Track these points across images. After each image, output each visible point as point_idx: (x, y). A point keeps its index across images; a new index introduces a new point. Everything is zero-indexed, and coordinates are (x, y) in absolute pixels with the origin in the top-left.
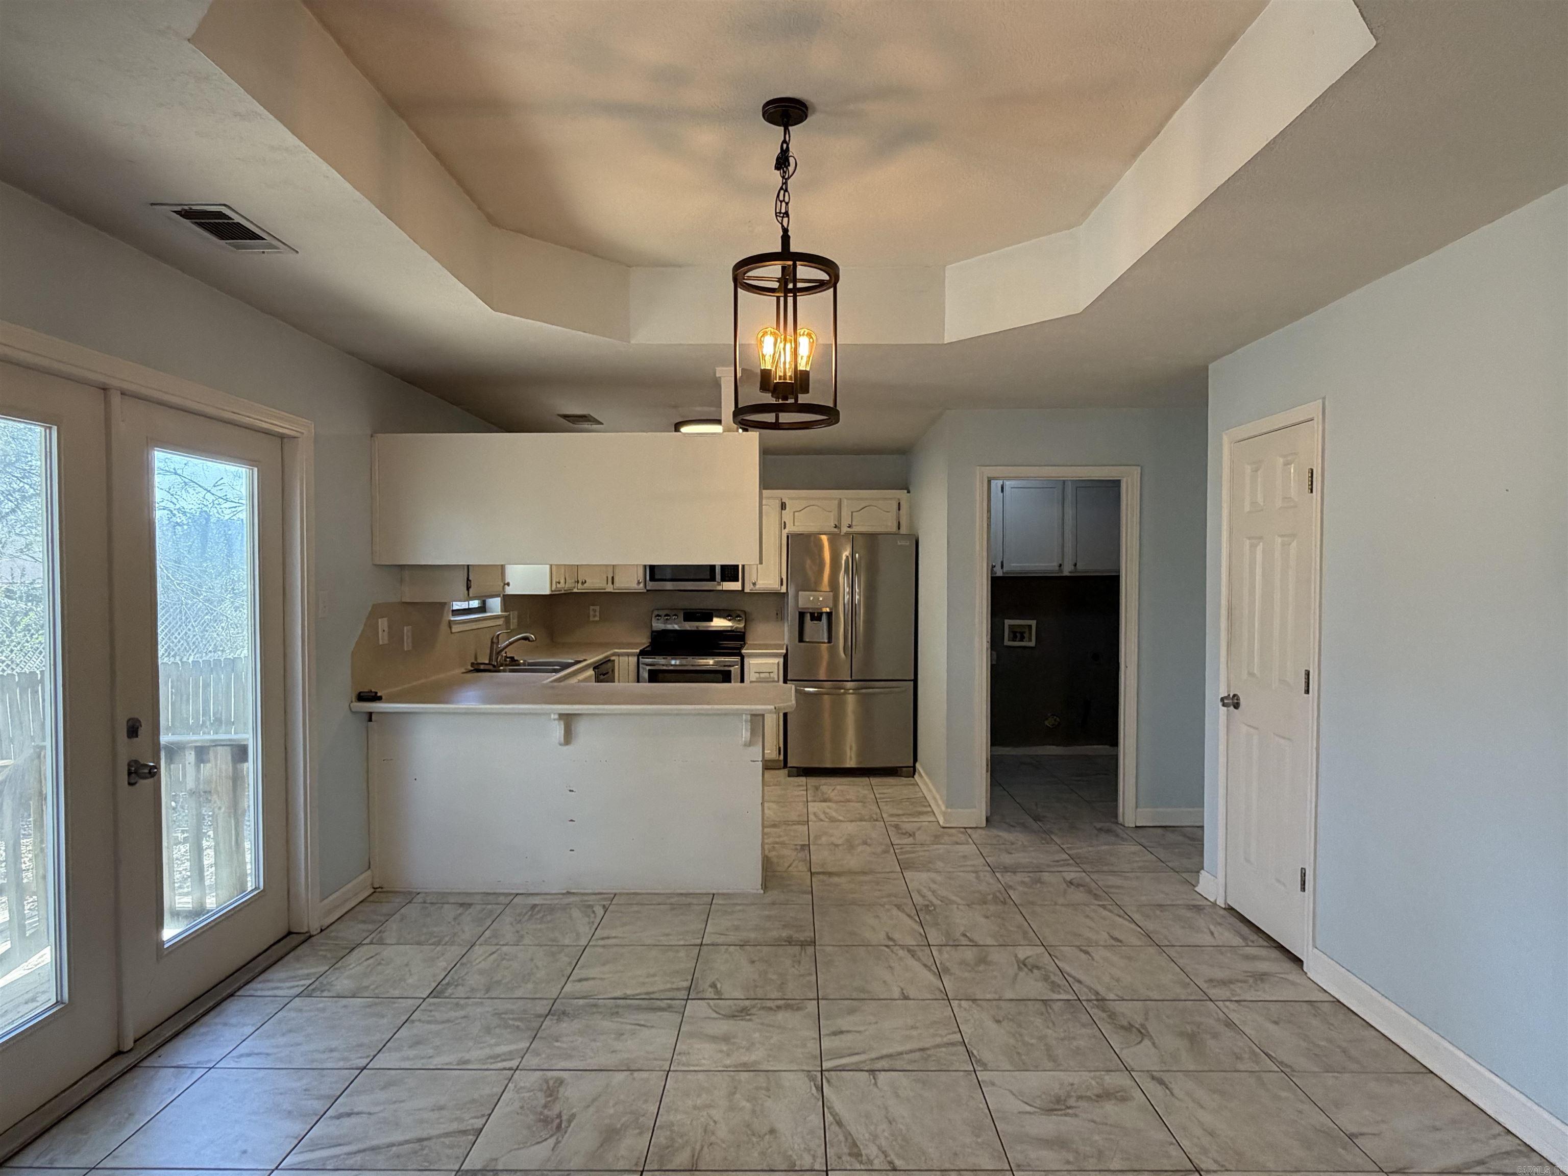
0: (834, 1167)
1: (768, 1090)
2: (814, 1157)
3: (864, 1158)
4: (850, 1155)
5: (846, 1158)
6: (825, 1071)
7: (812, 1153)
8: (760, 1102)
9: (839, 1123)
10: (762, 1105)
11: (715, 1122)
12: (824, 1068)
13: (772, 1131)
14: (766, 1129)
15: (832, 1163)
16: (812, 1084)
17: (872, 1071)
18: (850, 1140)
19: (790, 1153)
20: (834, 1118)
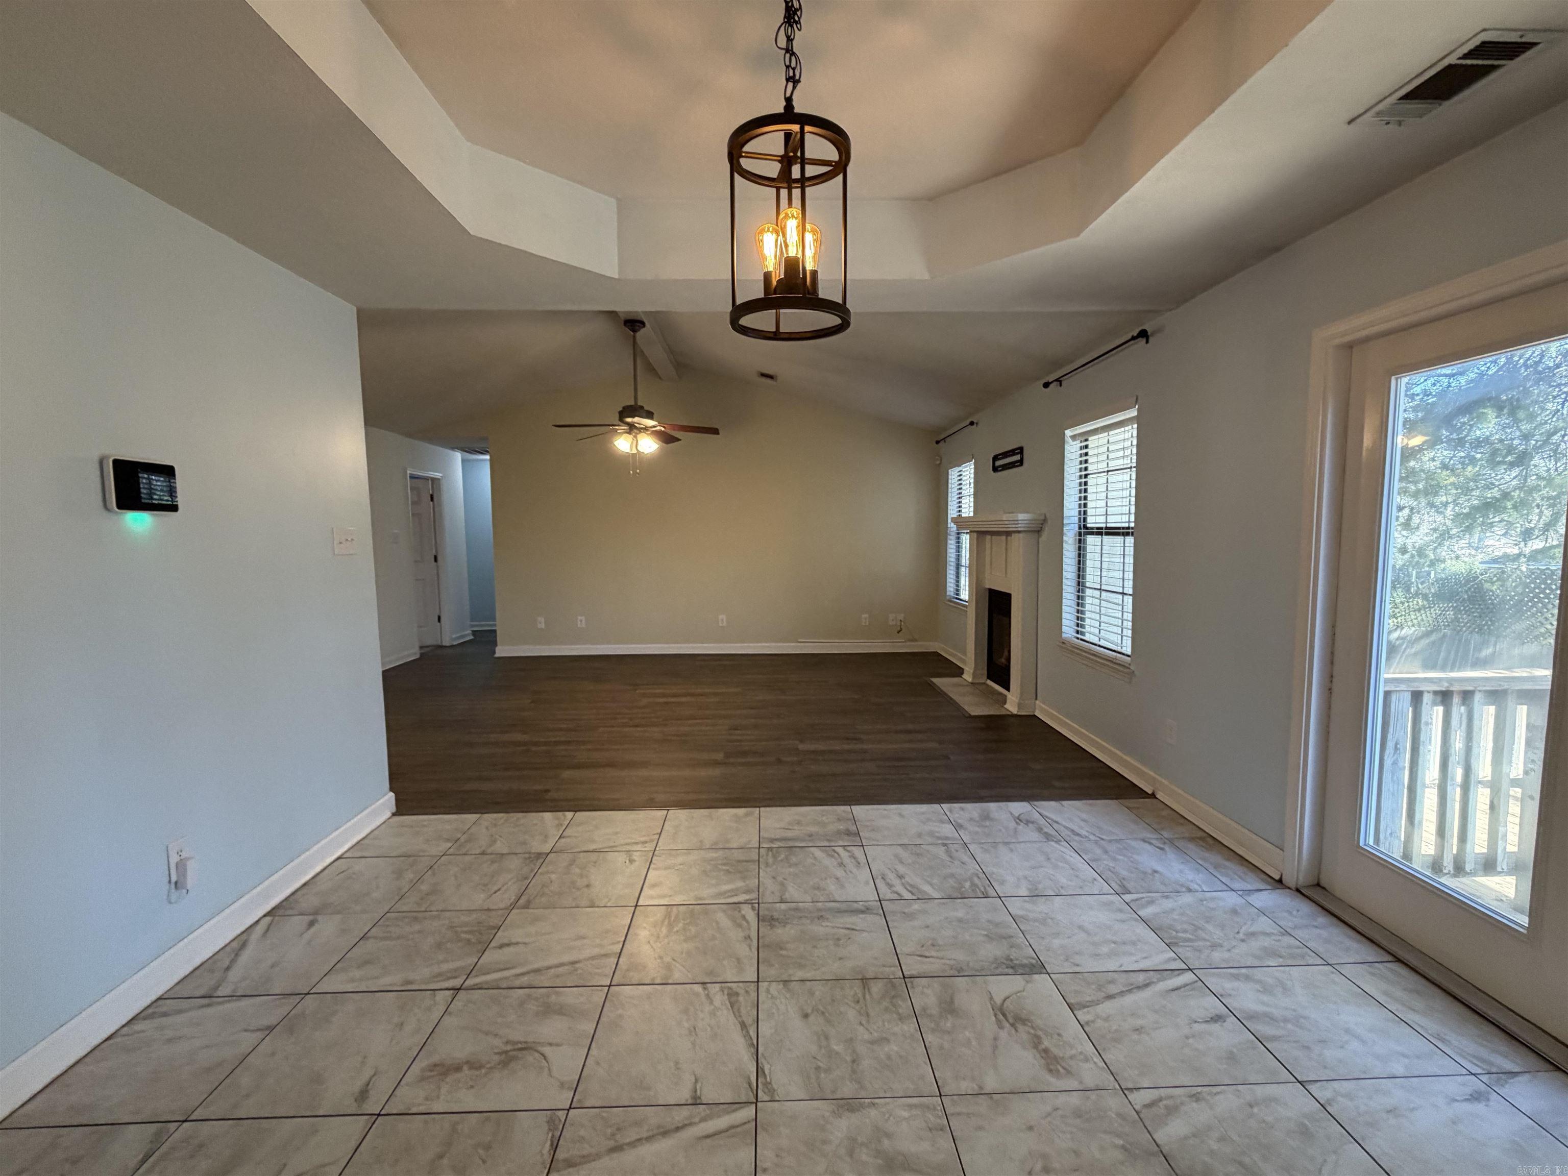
0: (753, 984)
1: (818, 1068)
2: (768, 991)
3: (726, 992)
4: (737, 994)
5: (742, 992)
6: (752, 1103)
7: (770, 996)
8: (823, 1051)
9: (743, 1026)
10: (820, 1047)
11: (861, 1024)
12: (754, 1105)
13: (806, 1016)
14: (812, 1018)
15: (753, 987)
16: (768, 1080)
17: (696, 1101)
18: (736, 1007)
19: (788, 996)
20: (748, 1032)
